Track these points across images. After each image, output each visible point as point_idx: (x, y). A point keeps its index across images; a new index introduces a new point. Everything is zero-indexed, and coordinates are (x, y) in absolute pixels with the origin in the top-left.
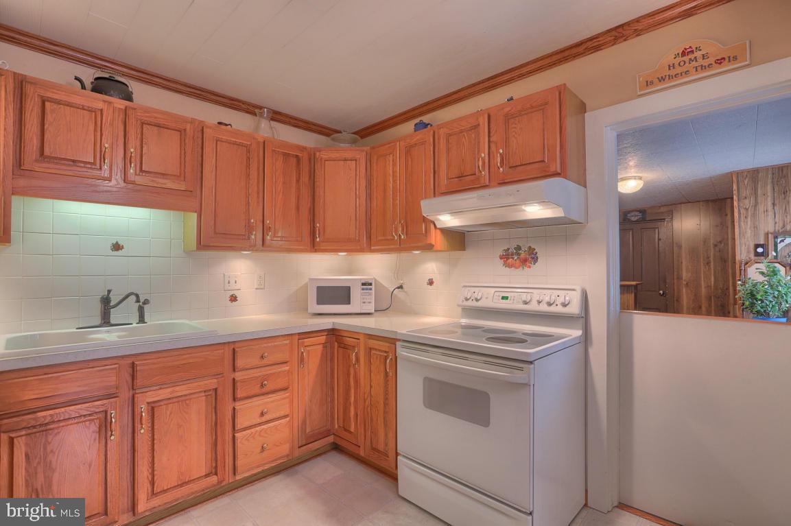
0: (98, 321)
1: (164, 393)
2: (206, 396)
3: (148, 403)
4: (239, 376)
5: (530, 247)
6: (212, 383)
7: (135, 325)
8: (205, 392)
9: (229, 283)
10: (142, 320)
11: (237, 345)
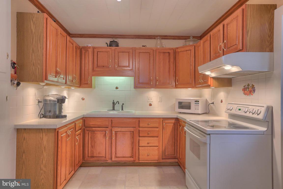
0: (112, 109)
1: (119, 129)
2: (130, 133)
3: (115, 131)
4: (141, 129)
5: (252, 84)
6: (132, 129)
7: (120, 111)
8: (130, 132)
9: (149, 99)
10: (122, 110)
11: (140, 119)
